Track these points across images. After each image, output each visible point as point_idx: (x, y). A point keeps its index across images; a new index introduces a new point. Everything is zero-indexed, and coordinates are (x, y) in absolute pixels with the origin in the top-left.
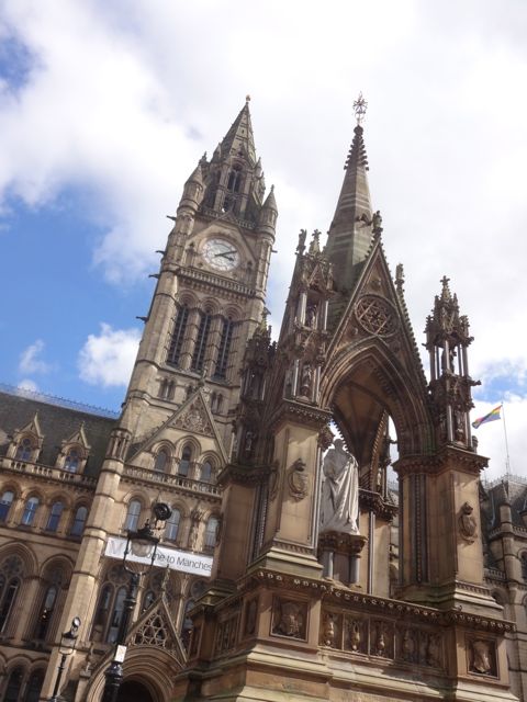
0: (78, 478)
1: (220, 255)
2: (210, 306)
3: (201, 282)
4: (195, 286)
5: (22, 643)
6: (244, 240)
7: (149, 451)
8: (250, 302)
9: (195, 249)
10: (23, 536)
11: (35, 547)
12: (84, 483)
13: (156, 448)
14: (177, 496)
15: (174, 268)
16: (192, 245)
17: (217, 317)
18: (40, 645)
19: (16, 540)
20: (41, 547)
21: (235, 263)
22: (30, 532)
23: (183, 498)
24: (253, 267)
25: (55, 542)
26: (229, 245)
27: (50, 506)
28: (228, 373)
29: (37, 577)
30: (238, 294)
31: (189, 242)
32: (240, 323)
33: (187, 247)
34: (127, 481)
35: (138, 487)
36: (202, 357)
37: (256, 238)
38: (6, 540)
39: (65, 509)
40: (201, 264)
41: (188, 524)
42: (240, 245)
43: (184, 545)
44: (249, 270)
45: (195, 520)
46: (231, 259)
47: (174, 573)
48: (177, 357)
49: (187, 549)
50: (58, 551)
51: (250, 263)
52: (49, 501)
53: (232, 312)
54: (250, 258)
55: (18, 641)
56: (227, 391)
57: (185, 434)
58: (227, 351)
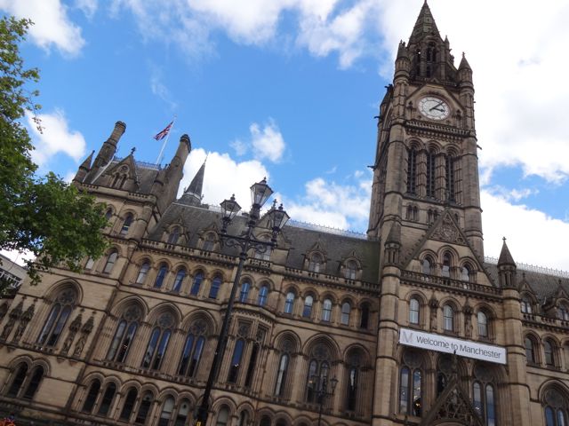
0: (358, 284)
1: (434, 108)
2: (433, 146)
3: (424, 129)
4: (419, 133)
5: (339, 413)
6: (451, 94)
7: (418, 259)
8: (466, 140)
9: (413, 106)
10: (326, 329)
11: (336, 338)
12: (365, 287)
13: (422, 256)
14: (447, 294)
15: (402, 121)
16: (410, 103)
17: (440, 155)
18: (353, 416)
19: (322, 332)
20: (340, 338)
21: (446, 113)
22: (331, 327)
23: (453, 295)
24: (462, 114)
25: (350, 334)
26: (438, 100)
27: (341, 306)
28: (457, 198)
29: (342, 362)
30: (454, 135)
31: (408, 101)
32: (459, 158)
33: (407, 105)
34: (405, 284)
35: (415, 288)
36: (433, 187)
37: (459, 93)
38: (315, 333)
39: (353, 309)
40: (420, 117)
41: (462, 317)
42: (447, 99)
43: (462, 335)
44: (459, 117)
45: (468, 313)
46: (442, 111)
47: (461, 358)
48: (414, 189)
49: (467, 338)
50: (354, 341)
51: (458, 111)
52: (340, 302)
53: (452, 150)
54: (457, 107)
55: (336, 412)
56: (460, 211)
57: (443, 244)
58: (452, 181)
